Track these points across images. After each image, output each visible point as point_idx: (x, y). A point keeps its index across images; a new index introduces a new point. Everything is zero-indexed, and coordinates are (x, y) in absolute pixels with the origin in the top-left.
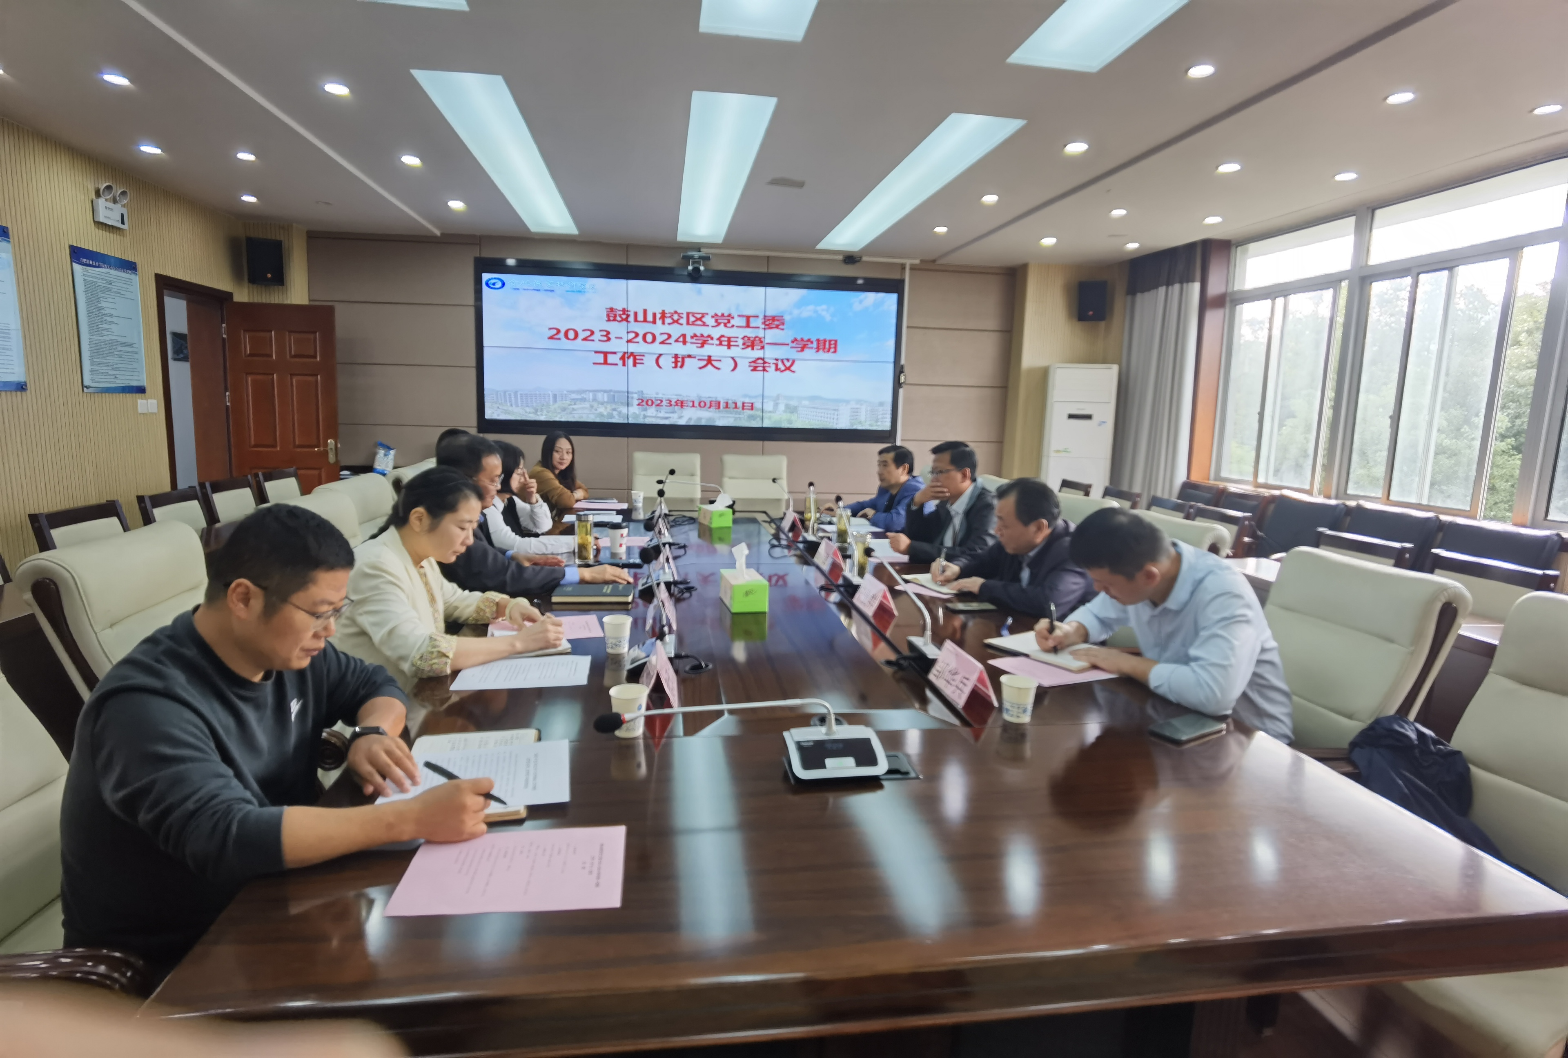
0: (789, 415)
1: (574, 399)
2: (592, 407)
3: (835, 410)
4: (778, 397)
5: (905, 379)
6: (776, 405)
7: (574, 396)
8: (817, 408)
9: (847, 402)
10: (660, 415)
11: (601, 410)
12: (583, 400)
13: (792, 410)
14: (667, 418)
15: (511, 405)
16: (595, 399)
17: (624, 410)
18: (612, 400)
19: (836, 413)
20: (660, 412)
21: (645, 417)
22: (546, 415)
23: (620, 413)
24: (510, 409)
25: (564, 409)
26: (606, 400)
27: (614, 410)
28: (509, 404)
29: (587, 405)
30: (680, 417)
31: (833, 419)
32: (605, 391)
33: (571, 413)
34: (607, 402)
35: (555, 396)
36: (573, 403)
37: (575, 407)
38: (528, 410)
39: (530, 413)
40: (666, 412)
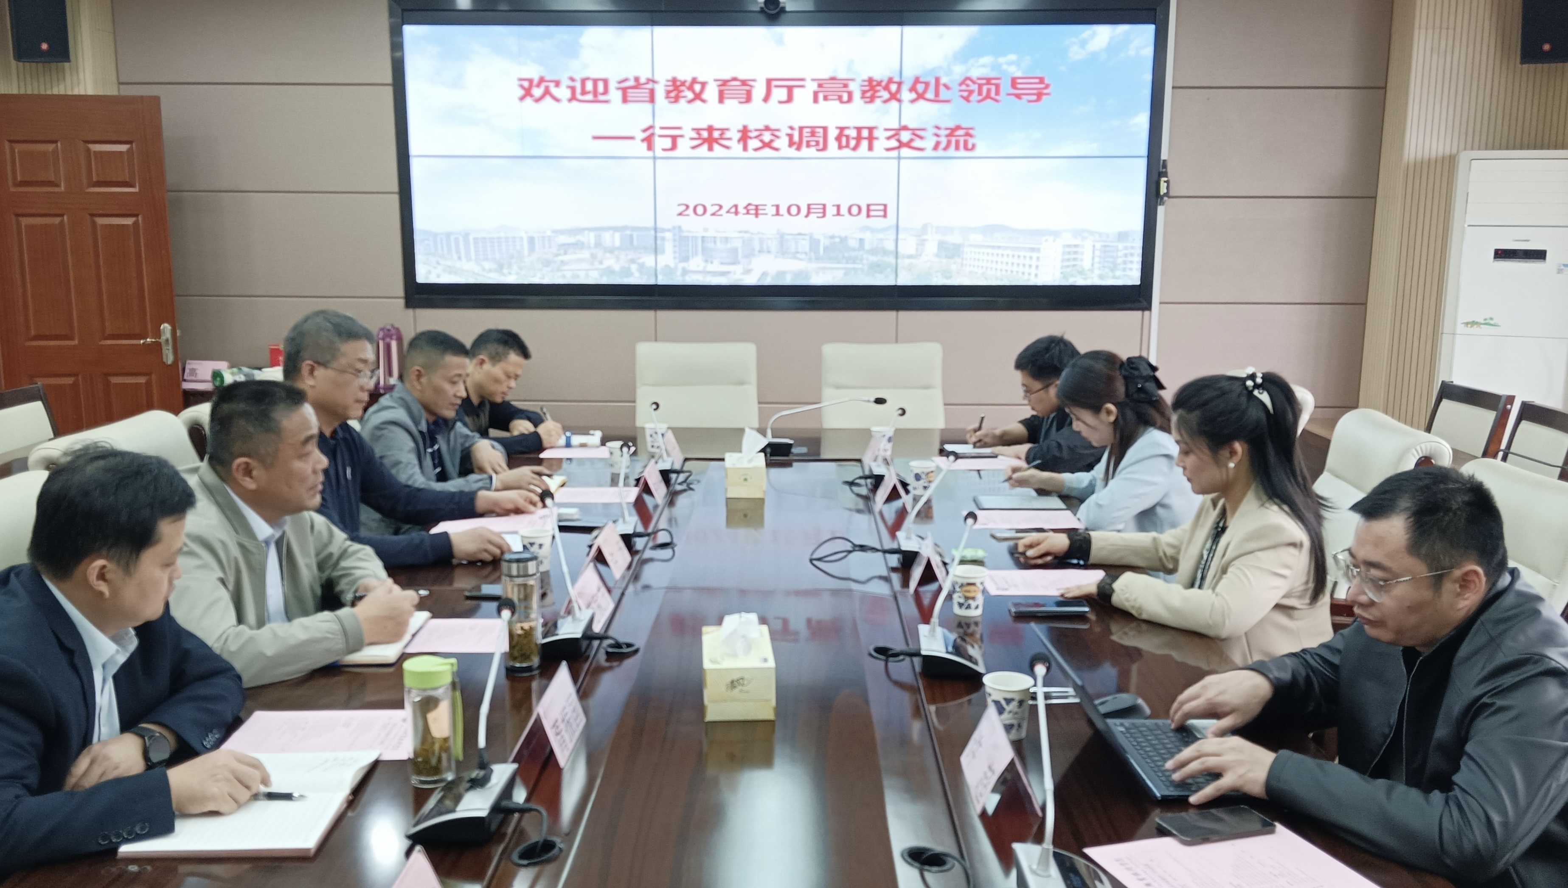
0: (944, 261)
1: (564, 245)
2: (593, 257)
3: (1033, 250)
4: (925, 228)
5: (1168, 188)
6: (921, 243)
7: (564, 239)
8: (999, 247)
9: (1056, 234)
10: (711, 268)
11: (610, 262)
12: (579, 246)
13: (950, 251)
14: (723, 274)
15: (460, 258)
16: (598, 244)
17: (649, 260)
18: (629, 244)
19: (1035, 255)
20: (712, 263)
21: (685, 272)
22: (517, 274)
23: (642, 266)
24: (458, 264)
25: (547, 263)
26: (617, 243)
27: (633, 261)
28: (455, 256)
29: (586, 254)
30: (747, 272)
31: (1030, 266)
32: (615, 229)
33: (558, 270)
34: (619, 248)
35: (531, 240)
36: (562, 252)
37: (565, 258)
38: (487, 265)
39: (490, 271)
40: (722, 263)
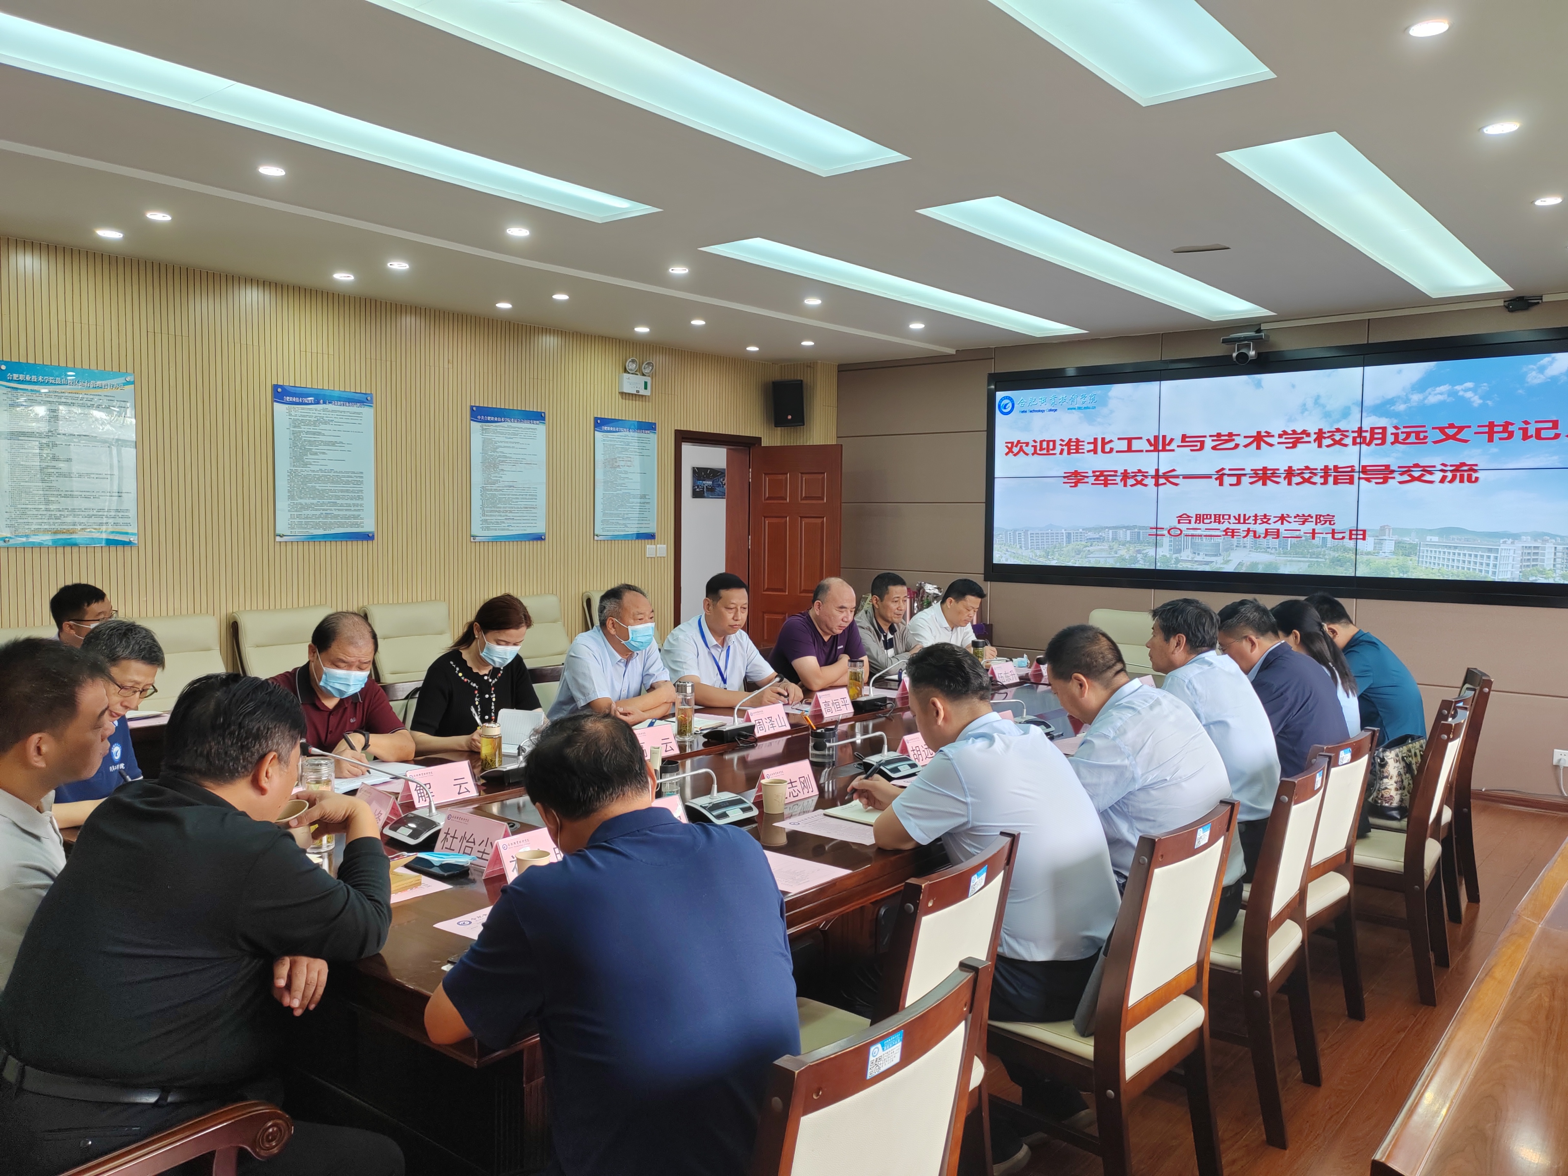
0: (1401, 558)
1: (1090, 539)
2: (1111, 548)
3: (1490, 550)
4: (1383, 529)
6: (1379, 543)
7: (1091, 535)
8: (1456, 547)
9: (1515, 537)
10: (1198, 558)
11: (1122, 552)
12: (1101, 539)
13: (1405, 549)
14: (1207, 563)
15: (1021, 547)
16: (1114, 539)
17: (1151, 552)
18: (1137, 539)
19: (1492, 555)
20: (1199, 554)
21: (1178, 561)
22: (1058, 559)
23: (1146, 555)
24: (1020, 551)
25: (1078, 552)
26: (1128, 539)
27: (1139, 552)
28: (1018, 546)
29: (1105, 546)
30: (1227, 562)
31: (1488, 565)
32: (1127, 528)
33: (1086, 557)
34: (1130, 542)
35: (1069, 535)
36: (1089, 544)
37: (1091, 548)
38: (1038, 552)
39: (1040, 557)
40: (1206, 555)
